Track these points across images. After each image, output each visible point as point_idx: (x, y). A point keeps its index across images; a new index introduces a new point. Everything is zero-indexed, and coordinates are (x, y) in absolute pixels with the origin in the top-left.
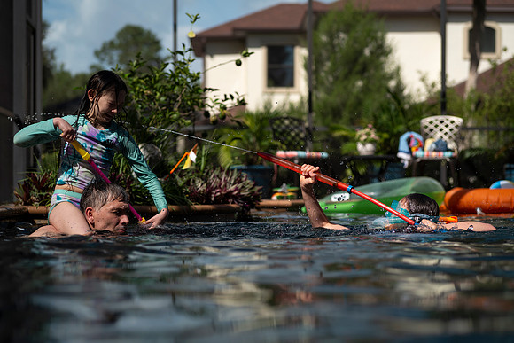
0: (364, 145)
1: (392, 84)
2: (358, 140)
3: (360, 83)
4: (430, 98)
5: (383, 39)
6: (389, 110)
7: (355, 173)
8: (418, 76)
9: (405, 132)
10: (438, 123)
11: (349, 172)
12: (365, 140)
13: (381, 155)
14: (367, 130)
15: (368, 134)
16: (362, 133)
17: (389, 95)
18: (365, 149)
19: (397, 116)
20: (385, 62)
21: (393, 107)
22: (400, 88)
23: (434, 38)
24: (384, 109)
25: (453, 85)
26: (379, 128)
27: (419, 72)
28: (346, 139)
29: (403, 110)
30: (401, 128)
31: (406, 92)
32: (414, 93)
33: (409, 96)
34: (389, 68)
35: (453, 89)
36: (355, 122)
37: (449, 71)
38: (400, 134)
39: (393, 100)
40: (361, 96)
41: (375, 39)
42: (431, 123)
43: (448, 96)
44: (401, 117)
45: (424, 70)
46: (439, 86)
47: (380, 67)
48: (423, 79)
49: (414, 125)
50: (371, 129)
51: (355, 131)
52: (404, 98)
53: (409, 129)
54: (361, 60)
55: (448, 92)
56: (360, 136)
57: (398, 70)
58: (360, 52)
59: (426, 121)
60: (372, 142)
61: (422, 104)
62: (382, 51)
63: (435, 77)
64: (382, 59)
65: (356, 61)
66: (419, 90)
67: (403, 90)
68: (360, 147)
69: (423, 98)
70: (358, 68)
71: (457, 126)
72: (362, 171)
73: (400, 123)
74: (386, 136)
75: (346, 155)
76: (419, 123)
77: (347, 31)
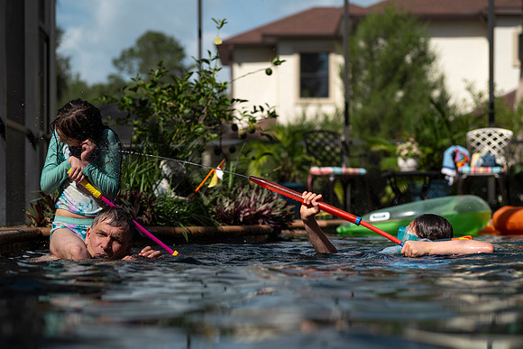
0: (405, 160)
1: (436, 94)
2: (399, 155)
3: (400, 94)
4: (477, 109)
5: (426, 45)
6: (432, 121)
7: (396, 190)
8: (463, 85)
9: (450, 146)
10: (485, 136)
11: (389, 190)
12: (407, 155)
13: (423, 171)
14: (409, 144)
15: (410, 149)
16: (403, 148)
17: (432, 106)
18: (406, 165)
19: (441, 128)
20: (428, 70)
21: (437, 119)
22: (444, 98)
23: (481, 44)
24: (427, 121)
25: (502, 94)
26: (422, 142)
27: (465, 80)
28: (387, 154)
29: (447, 123)
30: (445, 142)
31: (451, 103)
32: (460, 103)
33: (454, 107)
34: (433, 77)
35: (502, 99)
36: (395, 135)
37: (497, 79)
38: (444, 148)
39: (436, 111)
40: (401, 107)
41: (417, 45)
42: (478, 136)
43: (496, 106)
44: (445, 130)
45: (471, 79)
46: (486, 97)
47: (423, 75)
48: (469, 89)
49: (460, 138)
50: (413, 143)
51: (395, 145)
52: (448, 109)
53: (454, 143)
54: (401, 69)
55: (496, 102)
56: (401, 150)
57: (442, 78)
58: (401, 60)
59: (472, 134)
60: (415, 157)
61: (468, 116)
62: (425, 58)
63: (483, 86)
64: (425, 67)
65: (396, 69)
66: (465, 100)
67: (447, 101)
68: (401, 162)
69: (469, 110)
70: (398, 76)
71: (506, 140)
72: (403, 188)
73: (445, 137)
74: (429, 150)
75: (386, 171)
76: (465, 136)
77: (386, 37)
